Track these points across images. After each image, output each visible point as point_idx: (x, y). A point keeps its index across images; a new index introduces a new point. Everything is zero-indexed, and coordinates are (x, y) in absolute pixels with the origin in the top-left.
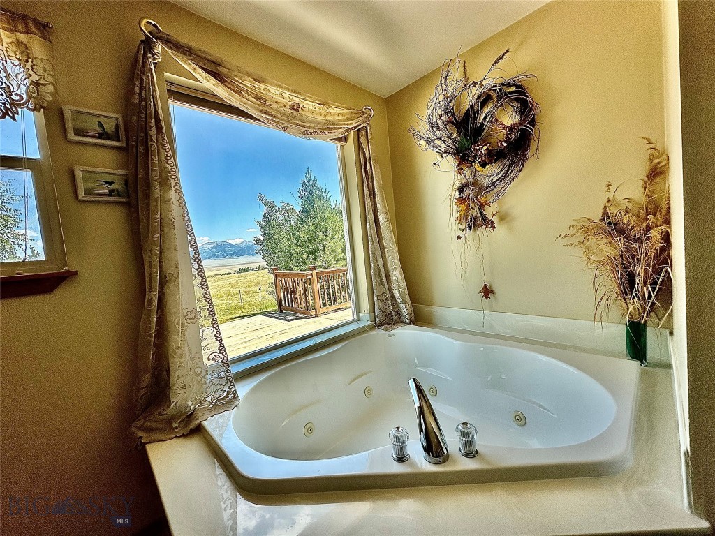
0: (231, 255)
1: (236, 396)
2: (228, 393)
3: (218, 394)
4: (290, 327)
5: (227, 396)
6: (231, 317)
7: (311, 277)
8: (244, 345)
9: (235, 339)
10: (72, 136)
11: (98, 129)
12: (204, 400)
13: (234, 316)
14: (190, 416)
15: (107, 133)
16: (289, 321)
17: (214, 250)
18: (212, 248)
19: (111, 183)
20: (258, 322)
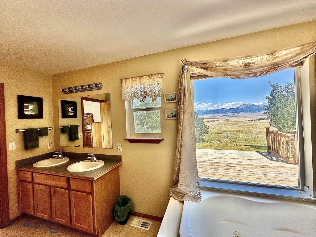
0: (255, 111)
1: (200, 198)
2: (198, 194)
3: (195, 192)
4: (270, 165)
5: (197, 195)
6: (246, 144)
7: (293, 138)
8: (238, 166)
9: (235, 160)
10: (165, 102)
11: (171, 98)
12: (190, 192)
13: (247, 145)
14: (184, 195)
15: (173, 99)
16: (272, 160)
17: (245, 108)
18: (245, 107)
19: (173, 114)
20: (252, 155)
